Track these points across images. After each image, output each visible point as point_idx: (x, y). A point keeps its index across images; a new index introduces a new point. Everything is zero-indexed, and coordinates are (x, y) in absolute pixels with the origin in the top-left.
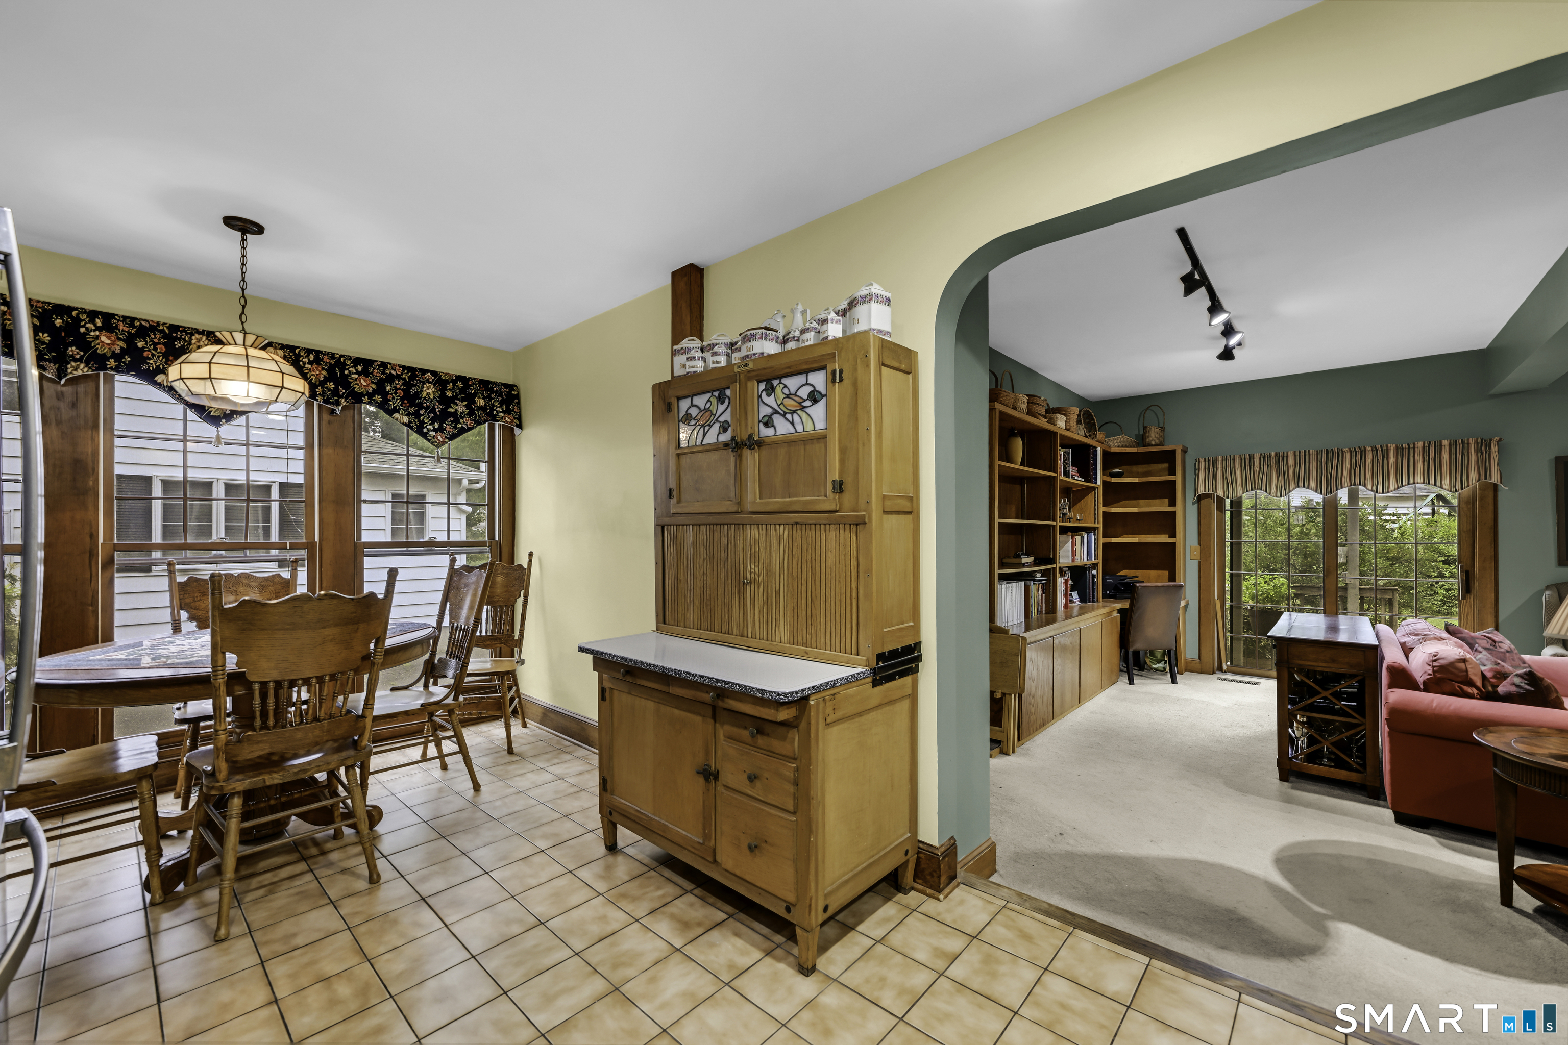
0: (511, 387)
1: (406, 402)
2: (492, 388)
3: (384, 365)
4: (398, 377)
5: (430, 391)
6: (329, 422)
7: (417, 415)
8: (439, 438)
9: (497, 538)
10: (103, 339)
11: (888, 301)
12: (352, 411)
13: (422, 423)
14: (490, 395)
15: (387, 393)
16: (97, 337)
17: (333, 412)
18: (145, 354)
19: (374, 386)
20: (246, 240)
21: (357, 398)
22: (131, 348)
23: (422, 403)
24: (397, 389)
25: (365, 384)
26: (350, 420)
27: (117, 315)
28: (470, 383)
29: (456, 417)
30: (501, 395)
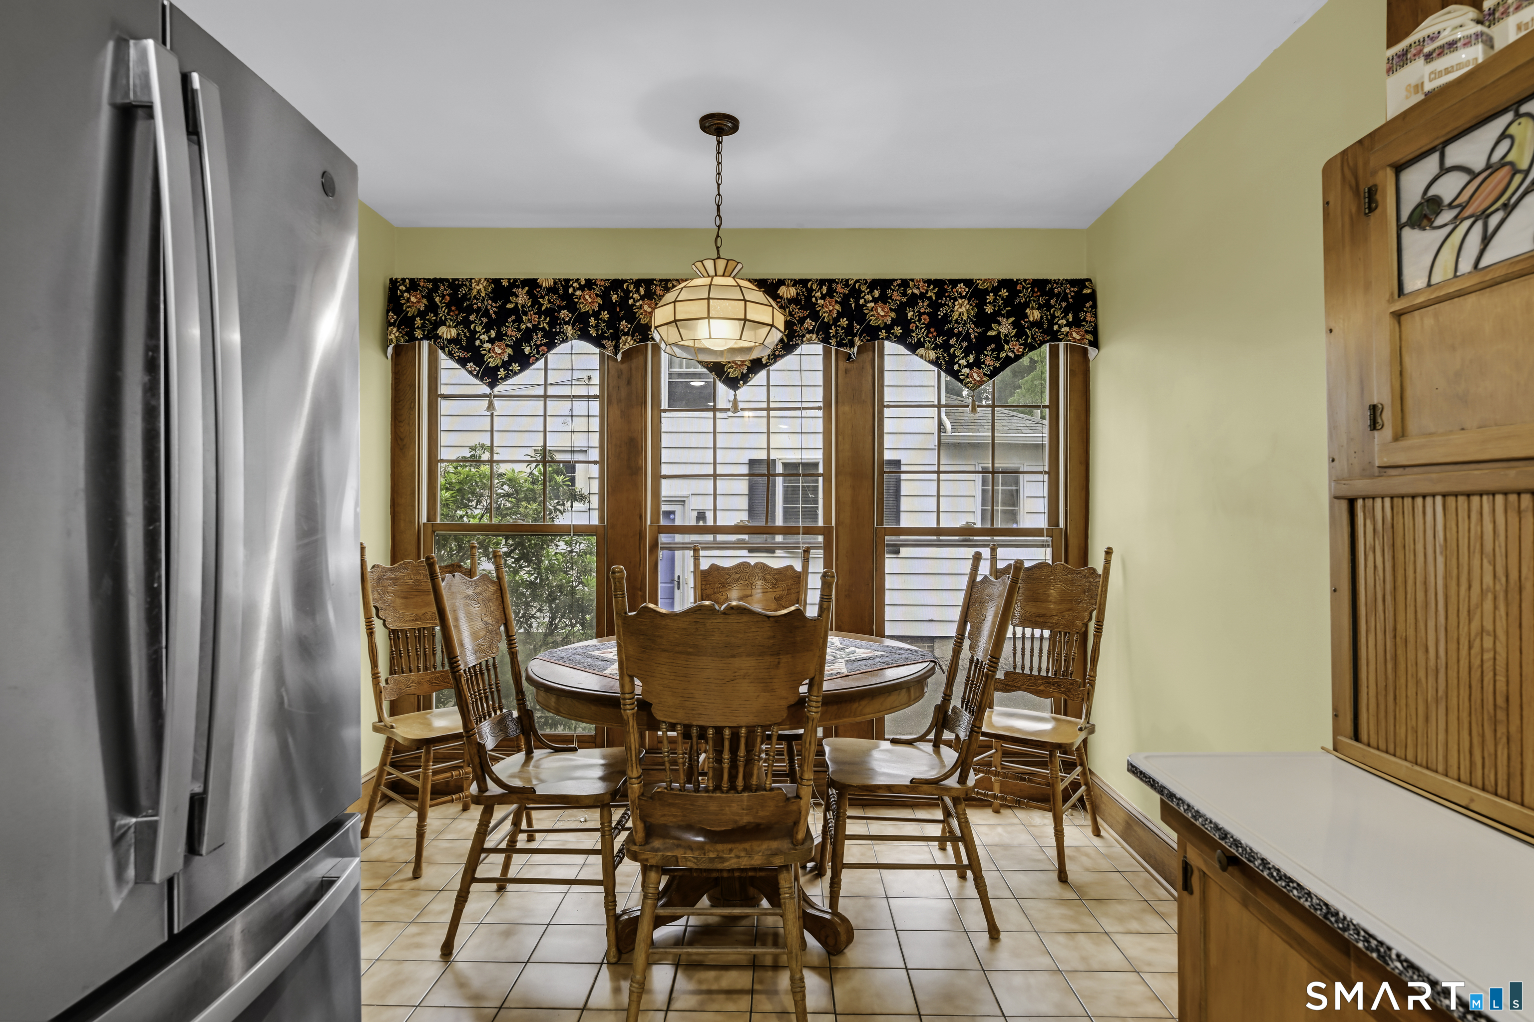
0: (1080, 283)
1: (932, 330)
2: (1052, 289)
3: (905, 283)
4: (923, 296)
5: (963, 309)
6: (846, 371)
7: (946, 347)
8: (975, 376)
9: (1062, 525)
10: (645, 307)
12: (870, 353)
13: (953, 356)
14: (1048, 301)
15: (909, 322)
16: (641, 307)
17: (849, 357)
19: (893, 315)
20: (721, 143)
21: (872, 333)
23: (952, 329)
24: (921, 314)
25: (882, 313)
26: (868, 367)
27: (655, 280)
28: (1019, 287)
29: (999, 342)
30: (1065, 298)
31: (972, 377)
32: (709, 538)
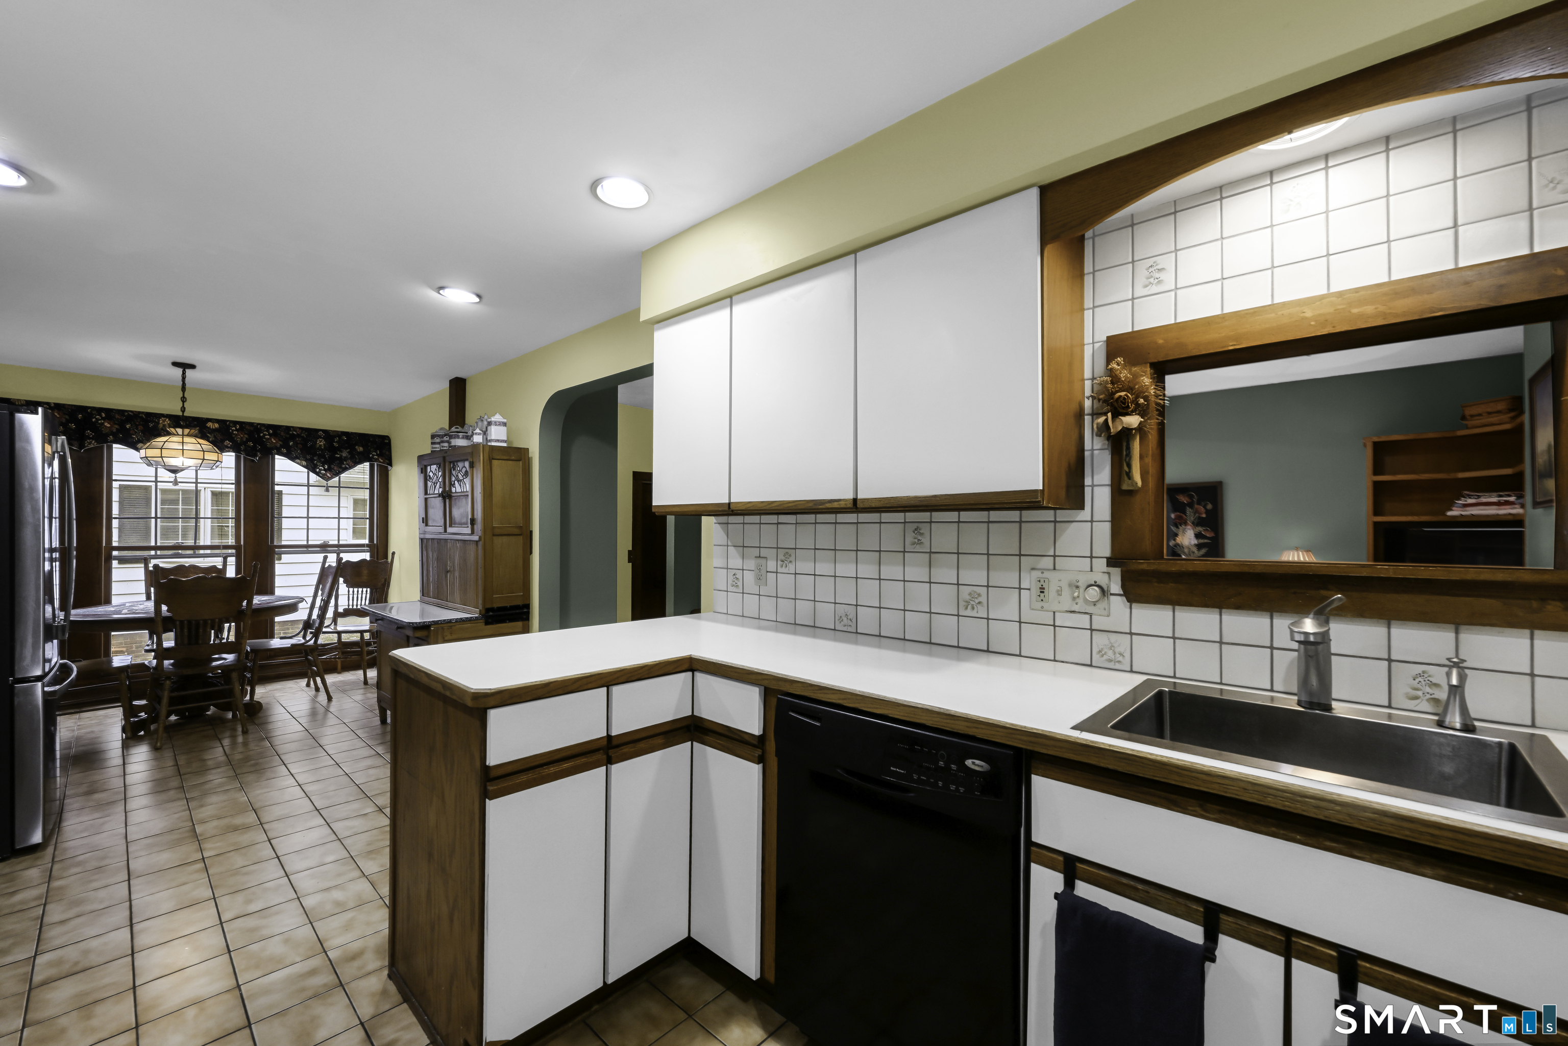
0: (383, 437)
1: (304, 451)
2: (368, 439)
3: (288, 428)
4: (298, 436)
5: (322, 443)
6: (251, 467)
7: (312, 460)
8: (329, 474)
9: (375, 542)
10: (106, 424)
11: (505, 424)
12: (266, 460)
13: (316, 465)
14: (367, 444)
15: (290, 447)
16: (103, 424)
17: (252, 461)
18: (131, 432)
19: (281, 443)
20: (185, 372)
21: (269, 451)
22: (122, 429)
23: (316, 452)
24: (297, 444)
25: (274, 442)
26: (265, 466)
27: (114, 410)
28: (352, 436)
29: (340, 461)
30: (375, 443)
31: (327, 475)
32: (153, 553)
